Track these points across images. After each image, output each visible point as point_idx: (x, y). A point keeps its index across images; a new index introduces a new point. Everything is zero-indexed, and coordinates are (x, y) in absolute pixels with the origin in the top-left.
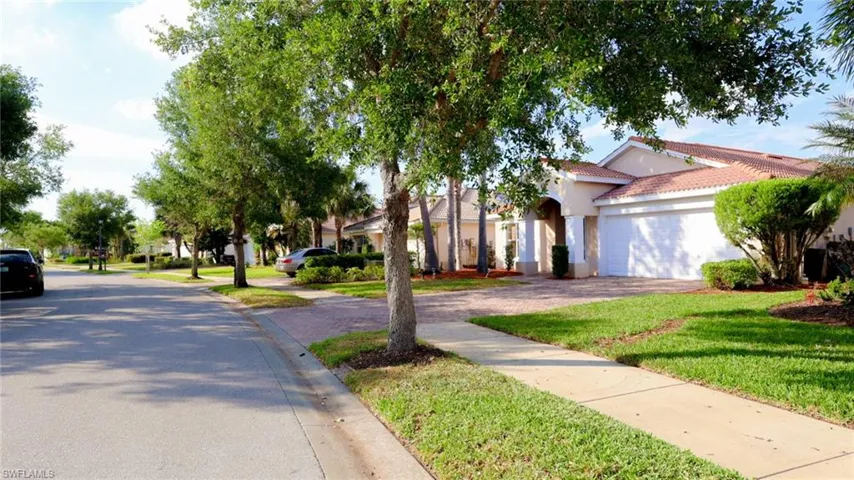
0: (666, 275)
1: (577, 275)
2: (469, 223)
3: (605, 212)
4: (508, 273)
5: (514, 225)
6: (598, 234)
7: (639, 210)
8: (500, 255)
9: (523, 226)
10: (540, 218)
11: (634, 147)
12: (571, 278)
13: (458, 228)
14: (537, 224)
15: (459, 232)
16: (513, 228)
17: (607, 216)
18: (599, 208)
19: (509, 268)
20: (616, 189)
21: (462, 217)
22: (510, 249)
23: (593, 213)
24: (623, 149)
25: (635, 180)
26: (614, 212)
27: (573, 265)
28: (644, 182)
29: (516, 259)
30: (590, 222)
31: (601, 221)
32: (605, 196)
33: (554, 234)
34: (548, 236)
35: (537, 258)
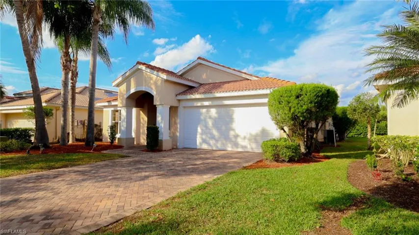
0: (223, 148)
1: (164, 149)
2: (81, 109)
3: (183, 104)
4: (112, 146)
5: (117, 111)
6: (178, 121)
7: (206, 103)
8: (106, 132)
9: (124, 112)
10: (137, 106)
11: (201, 64)
12: (160, 150)
13: (73, 111)
14: (134, 110)
15: (73, 115)
16: (117, 113)
17: (184, 107)
18: (179, 101)
19: (112, 142)
20: (190, 89)
21: (77, 103)
22: (114, 128)
23: (175, 104)
24: (194, 64)
25: (201, 85)
26: (190, 104)
27: (162, 140)
28: (207, 87)
29: (118, 136)
30: (173, 110)
31: (181, 111)
32: (184, 93)
33: (146, 119)
34: (142, 120)
35: (133, 135)
